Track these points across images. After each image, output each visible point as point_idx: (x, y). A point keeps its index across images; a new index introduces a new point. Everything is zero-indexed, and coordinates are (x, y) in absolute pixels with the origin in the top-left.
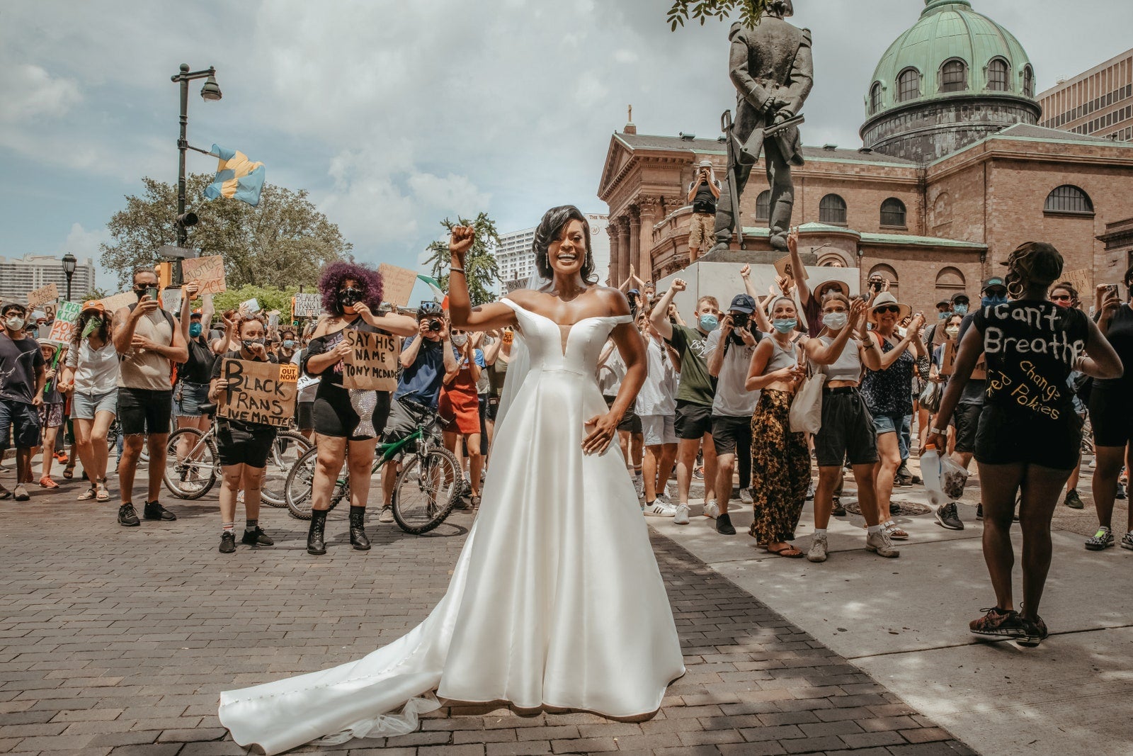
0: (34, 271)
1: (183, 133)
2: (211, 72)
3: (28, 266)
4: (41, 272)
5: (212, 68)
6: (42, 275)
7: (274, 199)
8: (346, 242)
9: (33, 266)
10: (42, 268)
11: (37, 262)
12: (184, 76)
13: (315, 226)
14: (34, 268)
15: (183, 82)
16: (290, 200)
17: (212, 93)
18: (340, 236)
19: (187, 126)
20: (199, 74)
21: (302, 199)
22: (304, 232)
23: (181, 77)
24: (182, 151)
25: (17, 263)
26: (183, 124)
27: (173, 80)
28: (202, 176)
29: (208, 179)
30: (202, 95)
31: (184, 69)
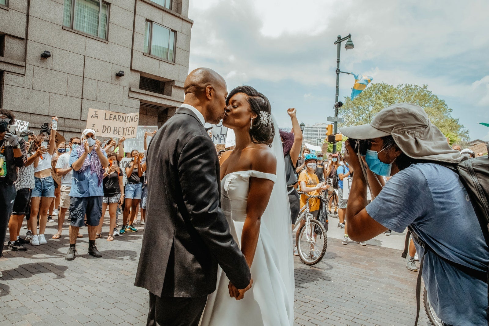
0: (319, 130)
1: (338, 66)
2: (349, 36)
3: (316, 127)
4: (321, 130)
5: (350, 34)
6: (321, 131)
7: (410, 91)
8: (448, 108)
9: (318, 127)
10: (321, 128)
11: (320, 126)
12: (339, 40)
13: (432, 102)
14: (319, 128)
15: (338, 44)
16: (419, 90)
17: (350, 46)
18: (446, 105)
19: (340, 63)
20: (345, 39)
21: (425, 89)
22: (426, 105)
23: (338, 42)
24: (338, 74)
25: (313, 126)
26: (338, 62)
27: (335, 44)
28: (377, 84)
29: (379, 85)
30: (345, 47)
31: (339, 38)
